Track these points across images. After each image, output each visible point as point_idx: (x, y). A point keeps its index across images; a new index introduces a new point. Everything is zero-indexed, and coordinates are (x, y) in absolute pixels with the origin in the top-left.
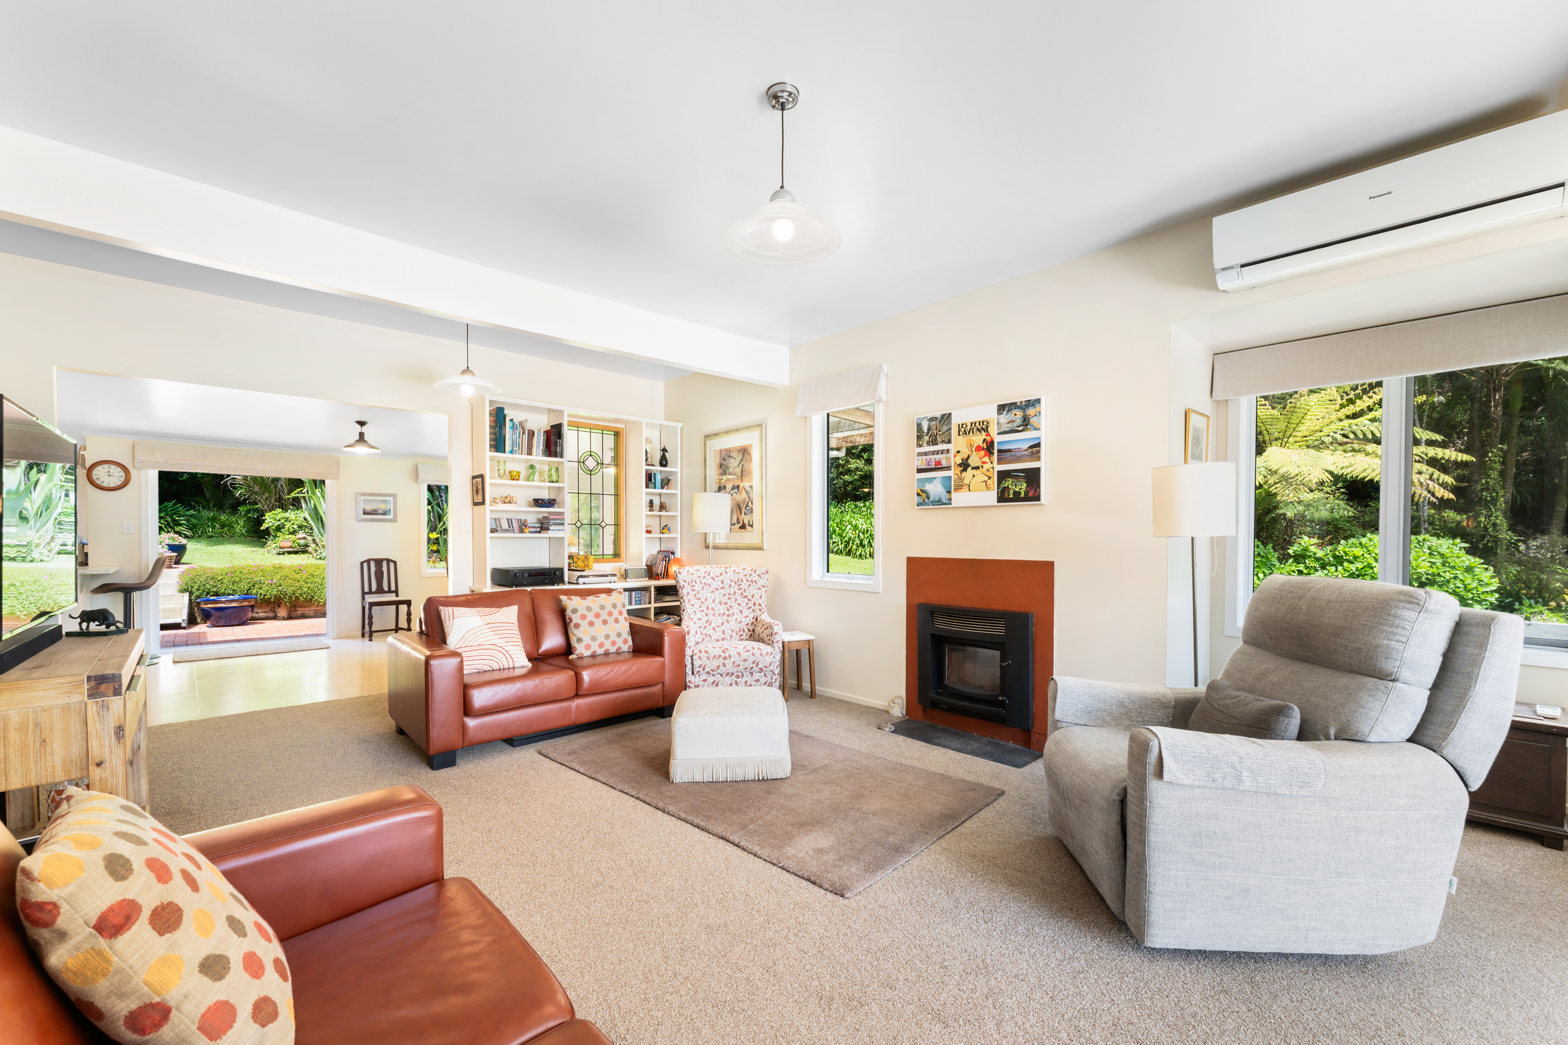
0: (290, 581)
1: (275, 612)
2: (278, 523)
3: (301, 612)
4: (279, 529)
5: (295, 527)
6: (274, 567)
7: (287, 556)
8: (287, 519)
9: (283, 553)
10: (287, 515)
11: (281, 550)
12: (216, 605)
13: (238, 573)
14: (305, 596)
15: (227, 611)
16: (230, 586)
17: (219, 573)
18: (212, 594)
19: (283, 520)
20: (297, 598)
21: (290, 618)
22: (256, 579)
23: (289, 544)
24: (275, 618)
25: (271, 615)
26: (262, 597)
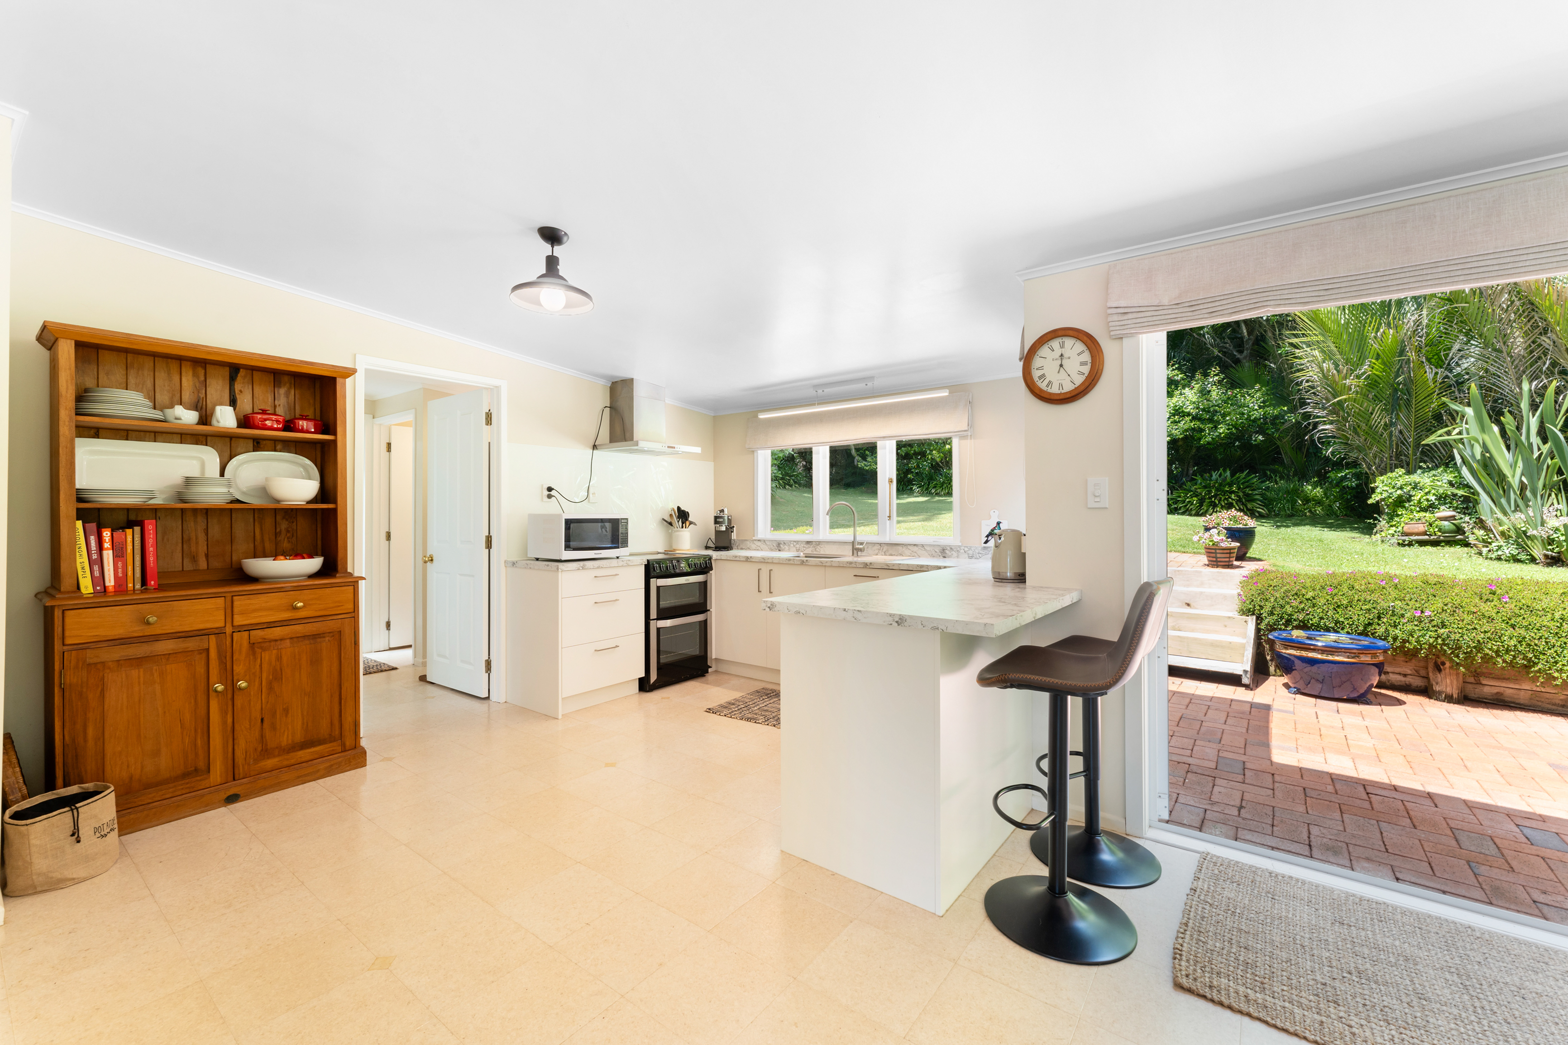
0: (1468, 618)
1: (1427, 678)
2: (1399, 492)
3: (1495, 690)
4: (1400, 502)
5: (1433, 498)
6: (1426, 582)
7: (1417, 549)
8: (1415, 486)
9: (1410, 544)
10: (1415, 478)
11: (1407, 538)
12: (1304, 654)
13: (1345, 589)
14: (1508, 658)
15: (1323, 667)
16: (1330, 613)
17: (1308, 584)
18: (1295, 623)
19: (1409, 488)
20: (1486, 659)
21: (1465, 699)
22: (1384, 604)
23: (1421, 528)
24: (1426, 691)
25: (1417, 682)
26: (1398, 644)
